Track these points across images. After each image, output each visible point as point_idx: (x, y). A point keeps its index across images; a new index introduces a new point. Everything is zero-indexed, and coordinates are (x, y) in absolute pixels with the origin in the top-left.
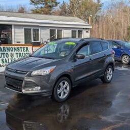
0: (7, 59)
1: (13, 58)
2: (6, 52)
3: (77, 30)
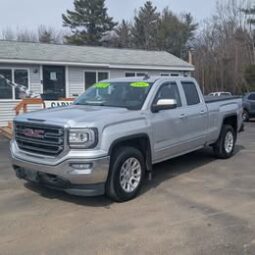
3: (169, 74)
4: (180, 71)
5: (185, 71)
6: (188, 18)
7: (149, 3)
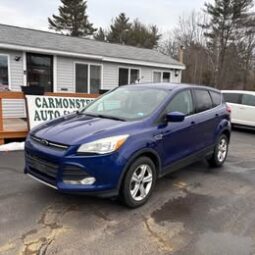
2: (54, 110)
3: (162, 71)
4: (172, 69)
5: (176, 70)
6: (154, 29)
7: (123, 14)
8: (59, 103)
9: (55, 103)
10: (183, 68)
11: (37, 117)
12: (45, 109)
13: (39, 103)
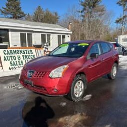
0: (15, 61)
1: (21, 60)
2: (13, 55)
3: (61, 35)
5: (68, 34)
7: (39, 7)
8: (15, 52)
9: (13, 52)
10: (71, 33)
11: (5, 59)
12: (9, 55)
13: (6, 53)
